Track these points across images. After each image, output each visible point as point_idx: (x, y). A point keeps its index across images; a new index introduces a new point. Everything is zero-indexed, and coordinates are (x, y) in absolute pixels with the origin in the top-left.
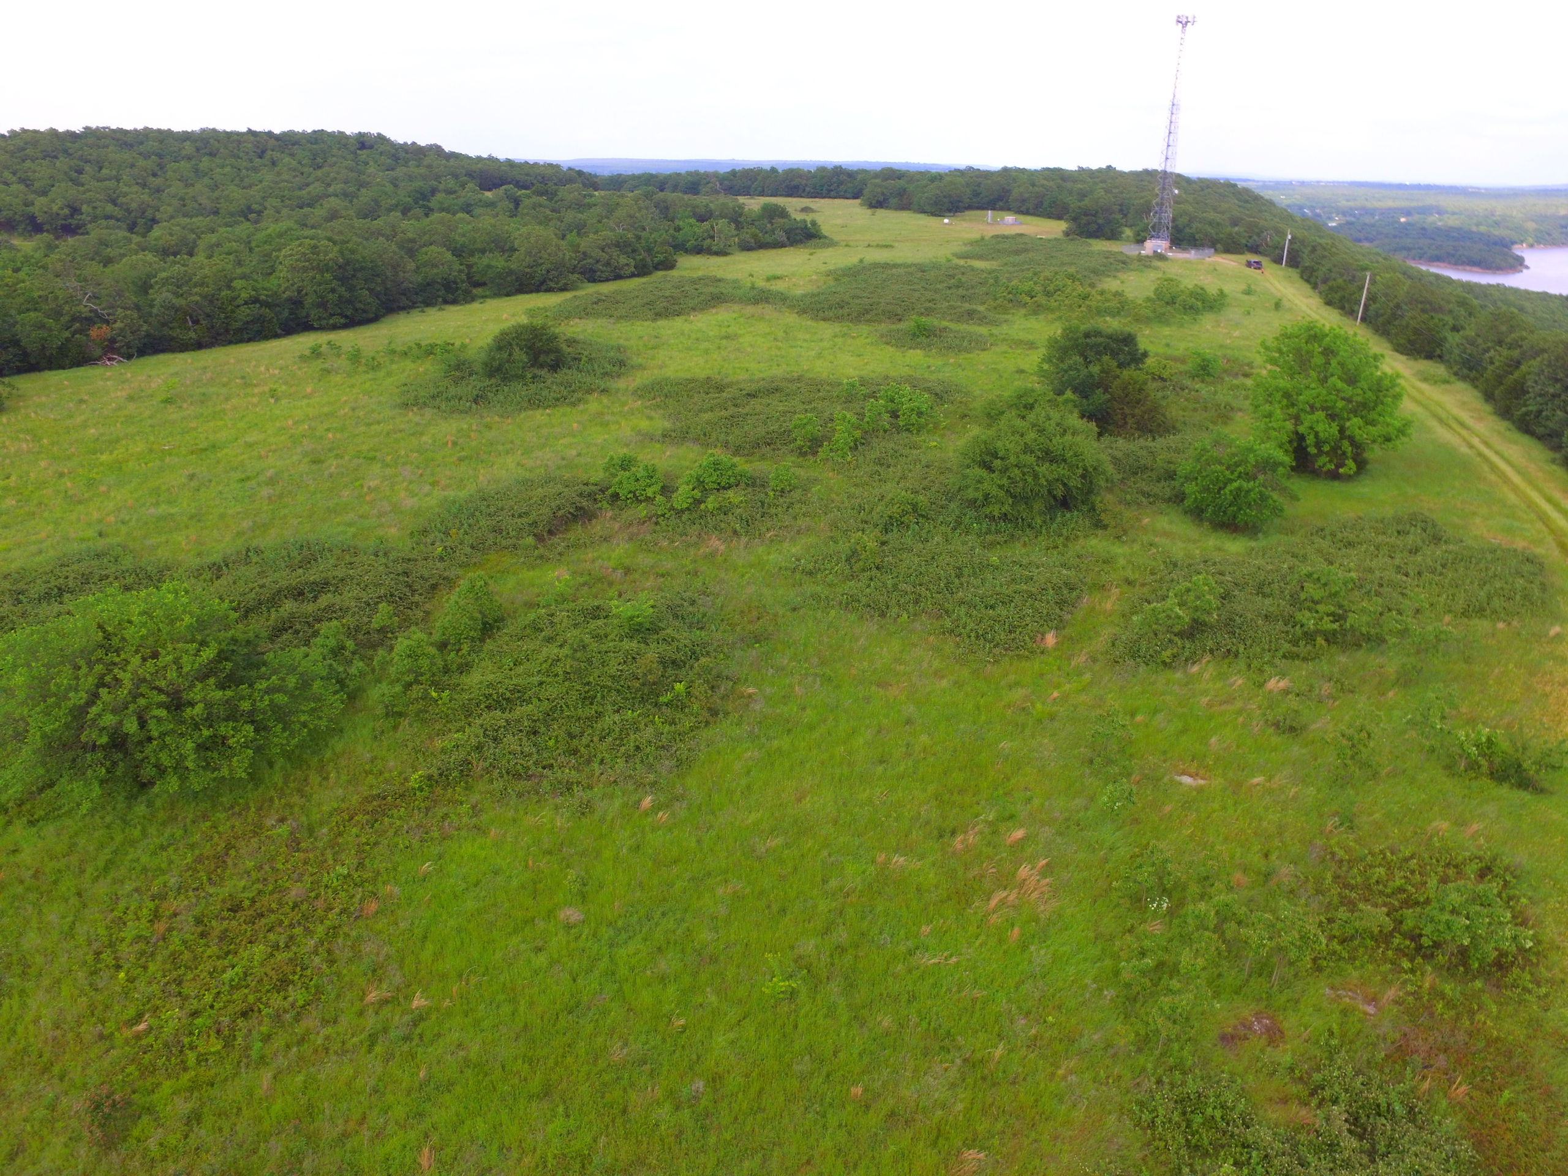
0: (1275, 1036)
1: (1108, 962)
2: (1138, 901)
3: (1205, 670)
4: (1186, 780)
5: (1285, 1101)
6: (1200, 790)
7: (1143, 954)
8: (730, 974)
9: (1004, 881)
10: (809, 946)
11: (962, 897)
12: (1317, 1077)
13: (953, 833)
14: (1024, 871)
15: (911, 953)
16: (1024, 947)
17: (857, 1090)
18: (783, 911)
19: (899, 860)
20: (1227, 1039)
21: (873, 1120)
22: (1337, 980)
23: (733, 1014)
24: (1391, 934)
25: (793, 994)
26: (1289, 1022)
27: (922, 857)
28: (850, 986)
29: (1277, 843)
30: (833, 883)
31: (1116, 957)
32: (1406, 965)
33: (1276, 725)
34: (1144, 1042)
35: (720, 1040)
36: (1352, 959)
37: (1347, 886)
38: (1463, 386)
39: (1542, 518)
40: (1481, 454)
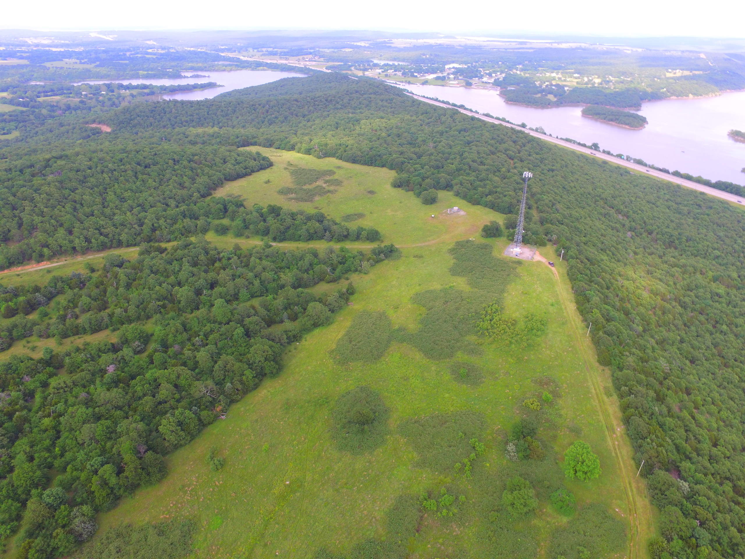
38: (615, 397)
39: (627, 495)
40: (616, 454)
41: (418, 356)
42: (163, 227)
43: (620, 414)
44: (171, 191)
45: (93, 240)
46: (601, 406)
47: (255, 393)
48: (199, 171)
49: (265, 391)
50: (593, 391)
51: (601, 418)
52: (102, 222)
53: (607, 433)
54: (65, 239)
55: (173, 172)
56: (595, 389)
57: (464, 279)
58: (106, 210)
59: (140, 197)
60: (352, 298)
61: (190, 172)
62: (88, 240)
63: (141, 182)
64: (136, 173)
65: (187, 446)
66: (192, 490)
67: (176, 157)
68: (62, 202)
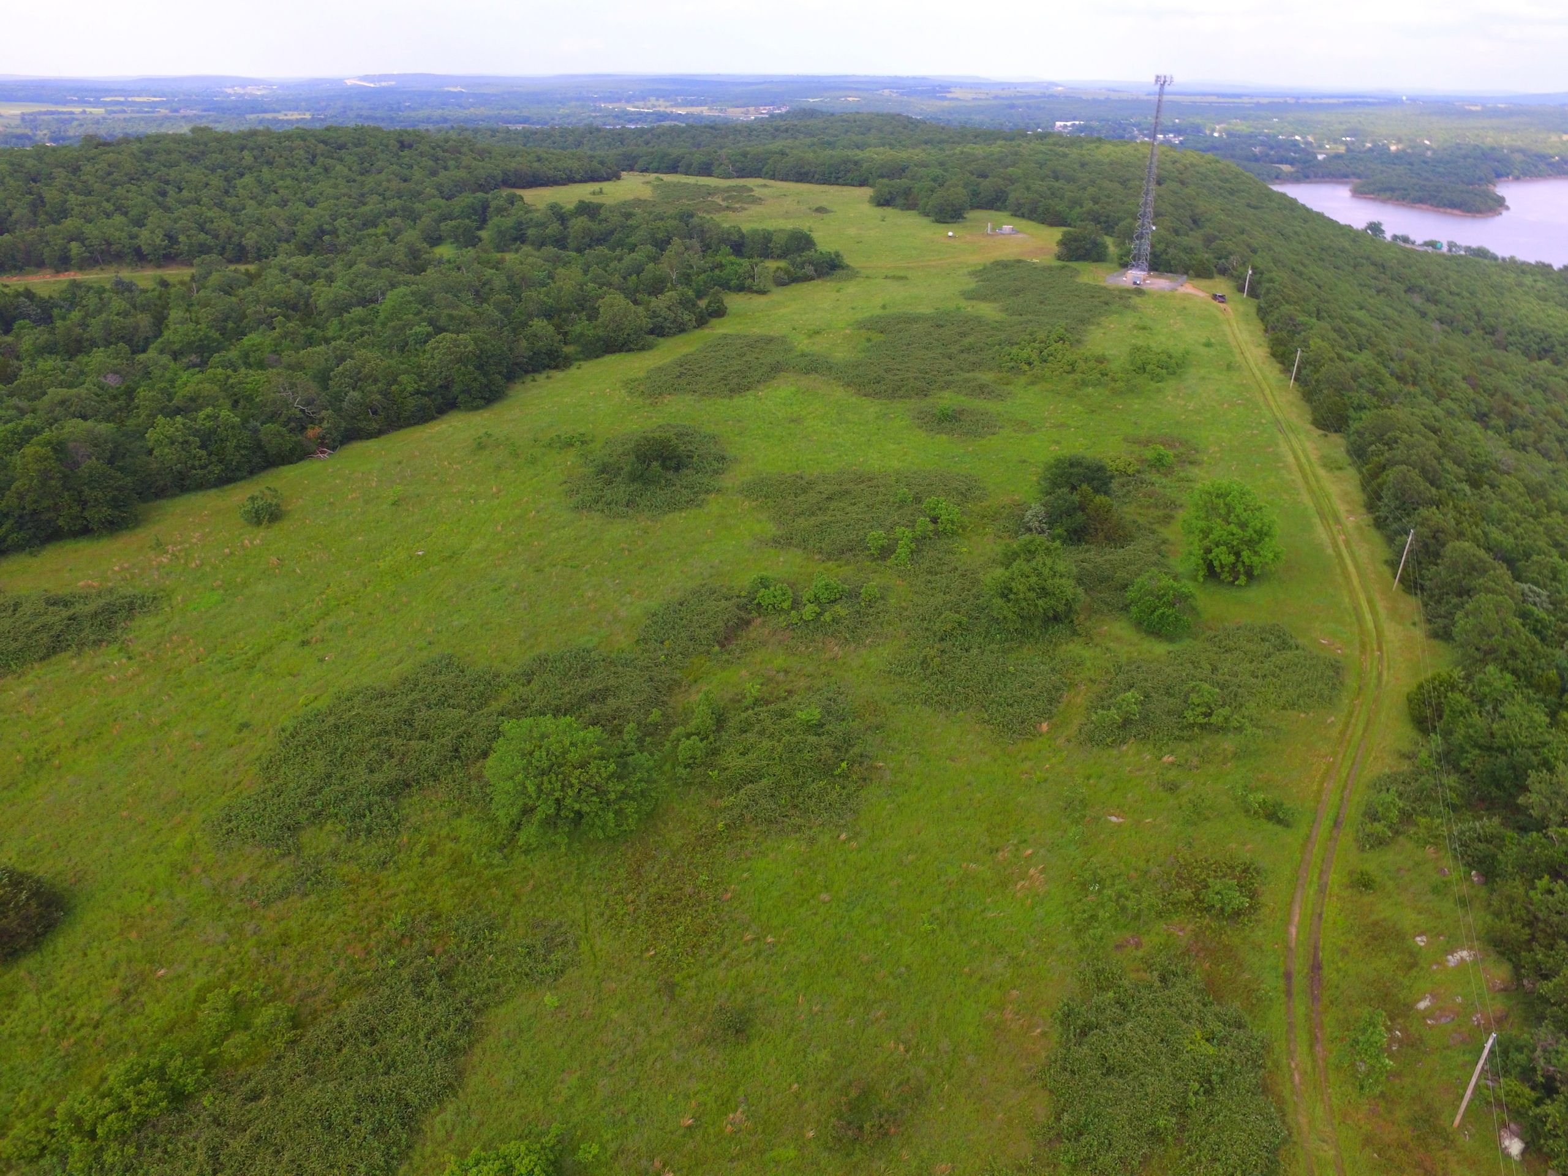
0: (1138, 945)
1: (1070, 915)
2: (1084, 886)
3: (1130, 748)
4: (1114, 819)
5: (1138, 971)
6: (1119, 825)
7: (1084, 911)
8: (904, 922)
9: (1023, 876)
10: (937, 909)
11: (1003, 884)
12: (1151, 961)
13: (997, 851)
14: (1032, 871)
15: (983, 911)
16: (1033, 908)
17: (967, 970)
18: (922, 892)
19: (972, 866)
20: (1118, 947)
21: (974, 980)
22: (1169, 922)
23: (909, 940)
24: (1193, 902)
25: (933, 931)
26: (1145, 940)
27: (983, 864)
28: (958, 926)
29: (1153, 855)
30: (943, 879)
31: (1072, 912)
32: (1199, 915)
33: (1163, 785)
34: (1083, 948)
35: (906, 951)
36: (1176, 912)
37: (1181, 878)
38: (1351, 472)
39: (1360, 620)
40: (1339, 555)
41: (839, 393)
42: (341, 231)
43: (1359, 497)
44: (380, 185)
45: (182, 238)
46: (1307, 482)
47: (420, 428)
48: (451, 163)
49: (444, 426)
50: (1291, 459)
51: (1306, 499)
52: (210, 214)
53: (1316, 520)
54: (122, 230)
55: (395, 160)
56: (1297, 458)
57: (996, 305)
58: (227, 199)
59: (309, 189)
60: (714, 321)
61: (431, 163)
62: (171, 238)
63: (321, 170)
64: (314, 157)
65: (213, 492)
66: (180, 551)
67: (406, 139)
68: (138, 179)
